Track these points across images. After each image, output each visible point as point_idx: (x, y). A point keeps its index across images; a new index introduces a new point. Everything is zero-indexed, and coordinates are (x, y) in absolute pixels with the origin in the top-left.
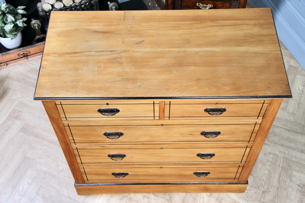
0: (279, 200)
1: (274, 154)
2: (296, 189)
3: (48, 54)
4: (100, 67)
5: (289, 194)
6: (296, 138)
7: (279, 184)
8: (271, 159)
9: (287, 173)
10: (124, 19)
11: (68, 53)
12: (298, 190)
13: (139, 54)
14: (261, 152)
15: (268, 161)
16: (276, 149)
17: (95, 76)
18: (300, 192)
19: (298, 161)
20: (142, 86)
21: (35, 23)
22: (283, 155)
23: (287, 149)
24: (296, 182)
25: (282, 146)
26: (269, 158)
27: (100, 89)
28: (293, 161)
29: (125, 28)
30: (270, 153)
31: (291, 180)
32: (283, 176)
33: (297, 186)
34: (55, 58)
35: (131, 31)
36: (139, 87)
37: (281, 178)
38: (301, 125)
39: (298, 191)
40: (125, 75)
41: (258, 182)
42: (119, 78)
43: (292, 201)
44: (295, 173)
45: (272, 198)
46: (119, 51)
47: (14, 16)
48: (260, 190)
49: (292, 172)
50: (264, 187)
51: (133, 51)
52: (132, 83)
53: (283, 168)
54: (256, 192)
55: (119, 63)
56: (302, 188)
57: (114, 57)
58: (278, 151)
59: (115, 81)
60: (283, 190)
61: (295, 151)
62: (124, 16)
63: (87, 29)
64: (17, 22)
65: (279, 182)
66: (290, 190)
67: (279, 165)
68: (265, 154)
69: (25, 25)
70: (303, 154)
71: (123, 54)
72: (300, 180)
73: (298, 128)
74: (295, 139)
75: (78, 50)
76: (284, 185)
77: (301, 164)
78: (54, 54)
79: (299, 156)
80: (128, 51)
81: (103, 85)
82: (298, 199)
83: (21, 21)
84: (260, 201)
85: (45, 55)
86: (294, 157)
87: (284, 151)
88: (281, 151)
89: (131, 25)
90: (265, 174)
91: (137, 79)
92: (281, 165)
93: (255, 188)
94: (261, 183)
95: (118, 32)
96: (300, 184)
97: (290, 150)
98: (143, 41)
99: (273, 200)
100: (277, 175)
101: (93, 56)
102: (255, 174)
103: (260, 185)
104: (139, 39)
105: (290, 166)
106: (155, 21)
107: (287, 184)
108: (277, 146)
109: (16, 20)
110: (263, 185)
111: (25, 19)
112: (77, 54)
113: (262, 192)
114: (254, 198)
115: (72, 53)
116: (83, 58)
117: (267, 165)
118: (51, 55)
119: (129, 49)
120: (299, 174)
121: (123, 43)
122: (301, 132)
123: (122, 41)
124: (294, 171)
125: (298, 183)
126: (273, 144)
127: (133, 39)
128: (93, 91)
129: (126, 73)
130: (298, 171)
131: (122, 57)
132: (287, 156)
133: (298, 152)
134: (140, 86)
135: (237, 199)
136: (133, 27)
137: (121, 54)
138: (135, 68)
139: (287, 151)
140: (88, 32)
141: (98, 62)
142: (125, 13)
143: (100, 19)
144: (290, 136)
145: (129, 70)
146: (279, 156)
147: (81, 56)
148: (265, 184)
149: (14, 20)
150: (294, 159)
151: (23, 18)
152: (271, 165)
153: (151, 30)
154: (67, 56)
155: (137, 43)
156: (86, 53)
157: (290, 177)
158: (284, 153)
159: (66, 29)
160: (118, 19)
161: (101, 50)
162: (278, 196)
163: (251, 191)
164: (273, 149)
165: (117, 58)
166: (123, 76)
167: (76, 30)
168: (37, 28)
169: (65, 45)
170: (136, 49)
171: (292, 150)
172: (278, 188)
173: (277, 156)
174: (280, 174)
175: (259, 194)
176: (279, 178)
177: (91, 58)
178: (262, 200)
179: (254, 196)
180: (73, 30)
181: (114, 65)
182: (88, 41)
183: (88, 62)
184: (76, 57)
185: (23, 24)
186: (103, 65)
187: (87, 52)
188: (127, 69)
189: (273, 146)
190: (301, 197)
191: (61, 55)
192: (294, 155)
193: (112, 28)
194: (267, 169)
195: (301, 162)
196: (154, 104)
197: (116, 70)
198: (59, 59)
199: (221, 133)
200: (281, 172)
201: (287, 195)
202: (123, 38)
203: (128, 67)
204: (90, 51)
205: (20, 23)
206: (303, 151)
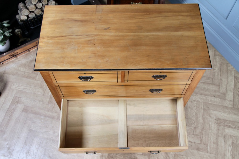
0: (205, 131)
1: (197, 101)
2: (214, 122)
3: (43, 38)
4: (79, 47)
5: (210, 126)
7: (203, 121)
8: (196, 105)
9: (207, 112)
10: (96, 11)
11: (57, 37)
12: (215, 122)
13: (107, 37)
14: (189, 100)
15: (194, 106)
16: (198, 97)
17: (76, 53)
18: (217, 123)
19: (212, 103)
20: (109, 61)
21: (18, 32)
22: (203, 100)
23: (205, 96)
24: (214, 117)
25: (201, 94)
26: (194, 104)
27: (79, 63)
28: (210, 103)
29: (97, 18)
30: (194, 101)
31: (210, 117)
32: (205, 115)
33: (214, 120)
34: (48, 40)
35: (101, 20)
36: (106, 61)
37: (204, 117)
38: (211, 78)
39: (216, 124)
40: (97, 52)
41: (190, 122)
42: (92, 55)
43: (213, 130)
44: (212, 112)
45: (200, 131)
46: (93, 35)
47: (1, 29)
48: (192, 127)
49: (210, 111)
50: (194, 124)
51: (103, 35)
52: (102, 58)
53: (204, 110)
54: (190, 129)
55: (93, 44)
56: (218, 121)
57: (89, 40)
58: (200, 98)
59: (90, 57)
60: (206, 124)
61: (210, 97)
62: (96, 9)
63: (70, 19)
64: (5, 33)
65: (203, 119)
66: (210, 123)
67: (202, 108)
68: (191, 102)
69: (11, 35)
70: (215, 98)
71: (96, 37)
72: (216, 116)
73: (209, 80)
74: (208, 88)
75: (64, 35)
76: (206, 121)
77: (214, 104)
78: (47, 37)
79: (213, 100)
80: (99, 35)
81: (82, 60)
82: (216, 129)
83: (8, 32)
84: (193, 134)
85: (41, 38)
86: (210, 101)
87: (203, 97)
88: (201, 98)
89: (101, 16)
90: (194, 115)
91: (106, 56)
92: (203, 108)
93: (189, 126)
94: (192, 122)
95: (92, 21)
96: (216, 119)
97: (207, 96)
98: (109, 28)
99: (201, 132)
100: (201, 115)
101: (74, 38)
102: (187, 117)
103: (192, 123)
104: (106, 26)
105: (209, 107)
106: (118, 13)
107: (208, 120)
108: (198, 95)
109: (4, 32)
110: (193, 124)
111: (11, 30)
112: (63, 37)
113: (193, 128)
114: (189, 133)
115: (59, 37)
116: (68, 40)
117: (194, 109)
118: (45, 38)
119: (100, 33)
120: (215, 112)
121: (95, 29)
122: (212, 83)
123: (95, 28)
124: (211, 111)
125: (214, 118)
126: (195, 94)
127: (103, 26)
128: (75, 64)
129: (98, 51)
130: (213, 110)
131: (95, 40)
132: (205, 101)
133: (212, 97)
134: (108, 61)
136: (102, 17)
137: (94, 37)
138: (104, 47)
139: (205, 97)
140: (71, 21)
141: (78, 43)
142: (96, 7)
143: (79, 11)
144: (205, 87)
145: (100, 49)
146: (201, 102)
147: (66, 39)
148: (195, 122)
149: (2, 32)
150: (210, 102)
151: (9, 30)
152: (196, 108)
153: (115, 19)
154: (56, 39)
155: (105, 29)
156: (70, 37)
157: (209, 115)
158: (203, 99)
159: (56, 19)
160: (92, 11)
161: (80, 34)
162: (204, 129)
164: (196, 97)
165: (91, 40)
166: (96, 53)
167: (62, 19)
168: (19, 34)
169: (54, 30)
170: (105, 34)
171: (208, 96)
172: (203, 124)
173: (199, 102)
174: (203, 114)
175: (192, 129)
176: (203, 117)
177: (73, 40)
178: (194, 133)
179: (189, 132)
180: (60, 20)
181: (89, 45)
182: (70, 28)
183: (71, 43)
184: (62, 39)
185: (10, 34)
186: (81, 46)
187: (70, 35)
188: (99, 49)
189: (196, 96)
190: (218, 127)
191: (52, 38)
192: (209, 99)
193: (87, 18)
194: (194, 112)
195: (214, 103)
196: (117, 73)
197: (91, 49)
198: (50, 41)
199: (163, 90)
200: (203, 112)
202: (95, 25)
203: (99, 47)
204: (72, 35)
205: (7, 34)
206: (215, 96)
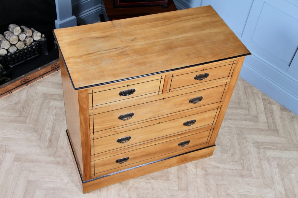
0: (244, 156)
1: (228, 127)
2: (252, 146)
6: (237, 112)
7: (240, 146)
8: (227, 131)
9: (242, 137)
16: (228, 123)
18: (256, 147)
19: (245, 127)
22: (234, 126)
23: (235, 121)
24: (251, 141)
25: (231, 120)
30: (225, 127)
31: (246, 141)
32: (240, 140)
33: (252, 144)
37: (240, 142)
38: (237, 102)
39: (254, 147)
41: (225, 149)
43: (253, 154)
44: (247, 136)
45: (240, 157)
48: (229, 153)
49: (245, 136)
50: (231, 151)
53: (238, 135)
54: (227, 156)
56: (256, 144)
58: (230, 124)
60: (244, 149)
61: (241, 121)
65: (239, 144)
66: (249, 148)
67: (235, 133)
68: (222, 128)
70: (247, 122)
72: (253, 140)
73: (236, 105)
76: (244, 146)
79: (245, 124)
84: (232, 161)
86: (242, 125)
88: (232, 124)
90: (228, 142)
92: (236, 133)
93: (225, 153)
94: (228, 149)
96: (253, 142)
97: (237, 121)
99: (241, 158)
100: (236, 140)
102: (221, 144)
103: (228, 150)
105: (242, 132)
107: (246, 145)
108: (227, 121)
116: (97, 56)
117: (226, 135)
120: (250, 136)
122: (239, 107)
124: (246, 135)
130: (248, 134)
132: (237, 125)
133: (244, 121)
135: (216, 164)
144: (234, 112)
146: (232, 127)
148: (231, 149)
150: (242, 127)
152: (229, 134)
156: (98, 53)
157: (245, 139)
158: (234, 124)
162: (243, 154)
163: (224, 156)
164: (226, 123)
171: (239, 121)
172: (240, 149)
173: (231, 127)
174: (238, 139)
175: (230, 156)
176: (238, 142)
178: (233, 160)
179: (227, 159)
187: (98, 51)
194: (228, 138)
195: (248, 127)
200: (238, 138)
201: (248, 151)
204: (100, 51)
206: (246, 120)
